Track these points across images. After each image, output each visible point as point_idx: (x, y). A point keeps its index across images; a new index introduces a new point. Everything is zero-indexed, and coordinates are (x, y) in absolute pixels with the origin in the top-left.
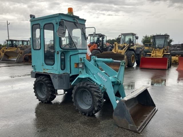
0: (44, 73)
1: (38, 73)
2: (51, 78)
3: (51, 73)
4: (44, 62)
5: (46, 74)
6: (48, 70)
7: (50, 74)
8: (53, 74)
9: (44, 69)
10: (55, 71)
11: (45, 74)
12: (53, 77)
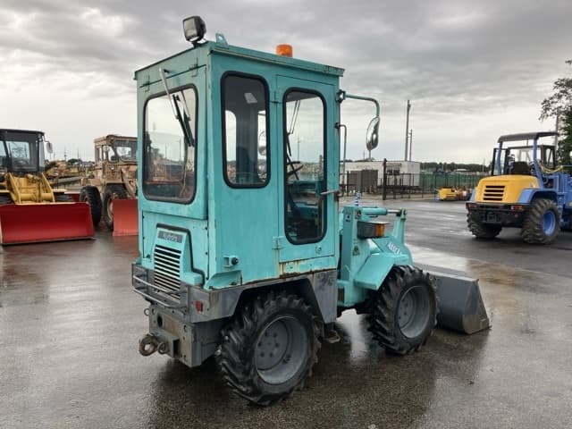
0: (284, 276)
1: (255, 286)
2: (314, 288)
3: (313, 270)
4: (283, 236)
5: (295, 278)
6: (302, 263)
7: (310, 277)
8: (320, 271)
9: (284, 263)
10: (328, 260)
11: (288, 280)
12: (323, 280)
